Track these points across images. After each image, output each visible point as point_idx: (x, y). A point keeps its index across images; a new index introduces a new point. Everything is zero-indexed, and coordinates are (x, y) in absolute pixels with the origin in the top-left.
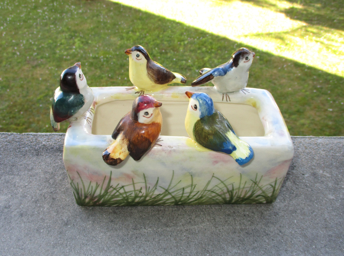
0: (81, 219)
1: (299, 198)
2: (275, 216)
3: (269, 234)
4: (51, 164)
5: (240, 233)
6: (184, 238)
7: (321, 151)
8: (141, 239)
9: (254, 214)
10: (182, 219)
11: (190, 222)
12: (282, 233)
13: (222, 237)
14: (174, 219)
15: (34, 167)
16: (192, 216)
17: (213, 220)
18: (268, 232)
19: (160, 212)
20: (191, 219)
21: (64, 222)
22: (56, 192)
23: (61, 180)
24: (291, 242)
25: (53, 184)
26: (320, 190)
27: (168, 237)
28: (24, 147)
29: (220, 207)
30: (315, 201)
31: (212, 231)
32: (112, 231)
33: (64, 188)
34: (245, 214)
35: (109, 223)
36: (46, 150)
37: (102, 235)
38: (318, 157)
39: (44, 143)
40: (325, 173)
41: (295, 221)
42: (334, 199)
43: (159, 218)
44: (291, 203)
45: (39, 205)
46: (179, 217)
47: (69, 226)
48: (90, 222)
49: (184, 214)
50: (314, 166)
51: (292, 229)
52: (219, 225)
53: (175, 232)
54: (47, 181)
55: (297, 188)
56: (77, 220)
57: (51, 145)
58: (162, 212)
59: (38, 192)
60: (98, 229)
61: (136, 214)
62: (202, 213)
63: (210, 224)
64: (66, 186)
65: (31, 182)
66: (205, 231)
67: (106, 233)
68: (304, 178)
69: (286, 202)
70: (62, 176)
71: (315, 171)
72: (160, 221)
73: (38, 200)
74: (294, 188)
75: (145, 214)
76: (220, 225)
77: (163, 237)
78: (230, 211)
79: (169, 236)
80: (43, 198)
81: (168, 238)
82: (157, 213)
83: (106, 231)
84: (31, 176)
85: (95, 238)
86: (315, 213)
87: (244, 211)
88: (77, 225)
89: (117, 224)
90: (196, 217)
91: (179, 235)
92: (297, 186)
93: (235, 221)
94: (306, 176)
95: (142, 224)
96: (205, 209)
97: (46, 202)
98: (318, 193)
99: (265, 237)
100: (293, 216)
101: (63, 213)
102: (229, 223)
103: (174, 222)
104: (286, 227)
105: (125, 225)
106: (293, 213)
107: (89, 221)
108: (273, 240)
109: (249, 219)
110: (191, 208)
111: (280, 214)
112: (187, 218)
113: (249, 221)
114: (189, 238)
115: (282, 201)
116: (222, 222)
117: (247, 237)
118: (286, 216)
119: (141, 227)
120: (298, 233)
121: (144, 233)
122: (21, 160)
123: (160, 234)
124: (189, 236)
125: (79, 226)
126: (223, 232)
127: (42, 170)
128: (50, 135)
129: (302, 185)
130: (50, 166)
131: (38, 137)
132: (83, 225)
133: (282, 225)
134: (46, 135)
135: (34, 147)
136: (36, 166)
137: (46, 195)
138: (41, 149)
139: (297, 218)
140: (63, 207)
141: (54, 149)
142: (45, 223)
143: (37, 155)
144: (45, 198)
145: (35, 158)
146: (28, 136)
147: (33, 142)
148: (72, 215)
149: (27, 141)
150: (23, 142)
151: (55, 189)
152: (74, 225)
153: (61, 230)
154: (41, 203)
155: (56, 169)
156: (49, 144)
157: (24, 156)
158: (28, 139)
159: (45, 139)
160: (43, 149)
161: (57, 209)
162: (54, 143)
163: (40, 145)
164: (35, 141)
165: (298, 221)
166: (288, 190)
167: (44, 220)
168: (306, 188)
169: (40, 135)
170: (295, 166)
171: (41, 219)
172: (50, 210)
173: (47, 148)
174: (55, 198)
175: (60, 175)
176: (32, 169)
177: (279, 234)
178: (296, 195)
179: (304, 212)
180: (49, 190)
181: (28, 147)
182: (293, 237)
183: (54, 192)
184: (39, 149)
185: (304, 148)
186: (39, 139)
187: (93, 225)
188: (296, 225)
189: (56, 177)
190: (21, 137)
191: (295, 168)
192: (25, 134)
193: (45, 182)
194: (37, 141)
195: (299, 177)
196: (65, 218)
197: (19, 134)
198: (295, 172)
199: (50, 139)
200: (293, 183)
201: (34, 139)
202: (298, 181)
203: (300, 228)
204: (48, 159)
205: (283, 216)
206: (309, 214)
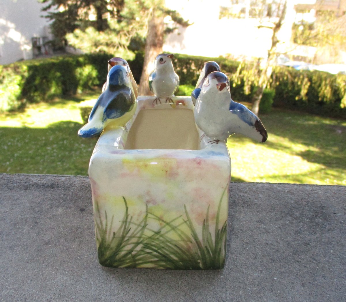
0: (65, 240)
1: (333, 232)
2: (305, 246)
3: (300, 261)
4: (39, 196)
5: (263, 259)
12: (316, 261)
13: (240, 262)
15: (20, 198)
21: (45, 242)
23: (48, 209)
24: (329, 269)
25: (38, 212)
28: (12, 184)
33: (50, 215)
34: (267, 243)
36: (37, 186)
37: (89, 255)
39: (35, 181)
41: (332, 251)
44: (324, 236)
45: (18, 227)
47: (50, 246)
51: (329, 257)
54: (32, 208)
55: (328, 224)
56: (61, 241)
57: (42, 183)
59: (20, 216)
60: (84, 249)
65: (13, 209)
67: (95, 253)
68: (337, 216)
69: (318, 234)
73: (17, 223)
74: (326, 224)
80: (25, 222)
84: (15, 204)
85: (79, 256)
88: (60, 245)
93: (255, 249)
94: (338, 214)
97: (27, 225)
99: (294, 264)
100: (328, 247)
101: (45, 234)
102: (248, 250)
104: (320, 256)
106: (328, 244)
107: (75, 242)
108: (305, 266)
109: (273, 247)
111: (312, 245)
113: (273, 249)
115: (313, 233)
116: (239, 249)
117: (272, 263)
118: (320, 247)
120: (337, 262)
122: (6, 192)
125: (62, 246)
126: (240, 257)
127: (28, 201)
128: (43, 176)
129: (336, 221)
130: (38, 197)
131: (30, 177)
132: (67, 245)
133: (315, 254)
134: (38, 176)
135: (24, 184)
136: (22, 197)
137: (28, 219)
138: (31, 186)
139: (333, 249)
140: (45, 230)
141: (45, 186)
142: (21, 242)
143: (26, 189)
144: (26, 222)
145: (22, 192)
146: (19, 176)
147: (24, 180)
148: (55, 236)
149: (17, 179)
150: (12, 180)
151: (39, 215)
152: (56, 244)
153: (40, 248)
154: (20, 226)
155: (45, 200)
156: (41, 182)
157: (11, 189)
158: (18, 178)
159: (37, 178)
160: (33, 186)
161: (38, 231)
162: (46, 181)
163: (30, 183)
164: (26, 180)
165: (335, 251)
166: (319, 225)
167: (21, 239)
168: (341, 225)
169: (32, 176)
170: (324, 207)
171: (18, 238)
172: (31, 231)
173: (38, 185)
174: (38, 222)
175: (48, 205)
176: (17, 199)
177: (313, 262)
178: (329, 230)
179: (342, 244)
180: (33, 216)
181: (17, 183)
182: (331, 265)
183: (38, 217)
184: (28, 185)
185: (332, 193)
186: (30, 179)
187: (80, 246)
188: (333, 254)
189: (43, 206)
190: (12, 176)
191: (324, 208)
192: (15, 175)
193: (29, 209)
194: (28, 180)
195: (329, 215)
196: (47, 239)
197: (9, 174)
198: (324, 211)
199: (43, 178)
200: (323, 220)
201: (25, 178)
202: (330, 219)
203: (339, 257)
204: (37, 193)
205: (316, 247)
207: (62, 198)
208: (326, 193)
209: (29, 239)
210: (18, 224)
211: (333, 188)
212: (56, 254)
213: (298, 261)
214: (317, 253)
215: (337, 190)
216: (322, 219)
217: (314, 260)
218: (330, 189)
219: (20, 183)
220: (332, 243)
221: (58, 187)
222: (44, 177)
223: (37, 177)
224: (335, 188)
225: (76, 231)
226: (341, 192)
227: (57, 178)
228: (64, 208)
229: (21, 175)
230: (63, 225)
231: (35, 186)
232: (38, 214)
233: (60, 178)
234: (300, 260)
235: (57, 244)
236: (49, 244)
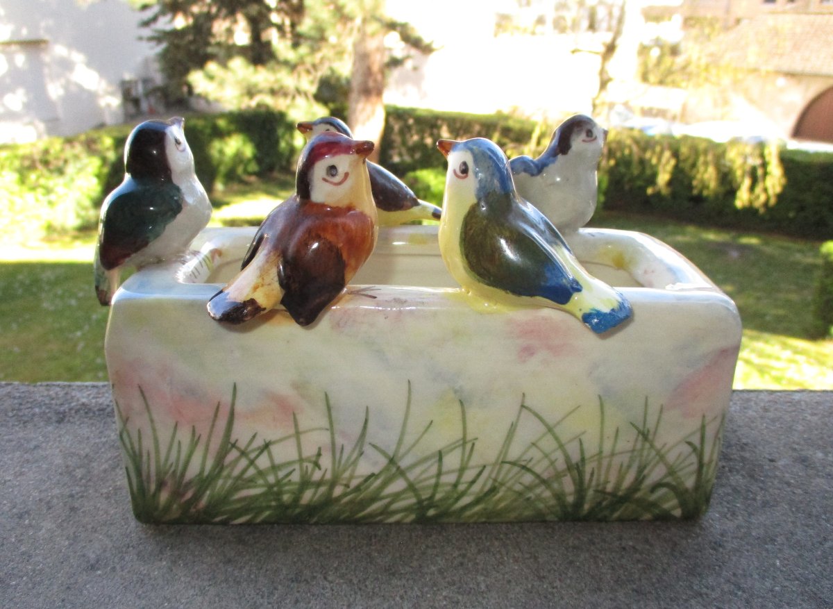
0: (139, 556)
1: (773, 510)
2: (714, 549)
3: (706, 594)
4: (88, 438)
5: (616, 591)
6: (445, 603)
7: (806, 415)
9: (651, 545)
10: (437, 556)
11: (462, 564)
12: (744, 592)
13: (562, 602)
14: (415, 557)
15: (44, 444)
16: (466, 550)
17: (532, 560)
18: (701, 588)
19: (373, 540)
20: (464, 556)
21: (88, 562)
22: (85, 494)
23: (105, 471)
25: (81, 479)
26: (827, 492)
27: (394, 600)
28: (29, 408)
29: (550, 531)
30: (823, 517)
31: (530, 586)
32: (224, 585)
33: (110, 486)
34: (623, 545)
35: (221, 565)
36: (86, 413)
37: (193, 595)
38: (803, 426)
39: (84, 400)
41: (778, 563)
43: (369, 555)
44: (754, 521)
45: (27, 522)
46: (429, 551)
47: (99, 572)
48: (165, 563)
49: (443, 546)
50: (798, 444)
51: (774, 580)
52: (549, 571)
53: (416, 588)
54: (69, 471)
55: (761, 488)
56: (127, 558)
57: (101, 404)
58: (380, 541)
59: (36, 494)
60: (182, 579)
61: (302, 545)
62: (497, 543)
63: (522, 570)
64: (114, 482)
65: (22, 474)
66: (508, 586)
67: (207, 588)
68: (775, 467)
69: (740, 518)
70: (110, 462)
71: (803, 453)
72: (371, 563)
73: (27, 512)
74: (754, 488)
75: (328, 545)
76: (552, 572)
77: (377, 600)
78: (579, 538)
79: (398, 598)
80: (45, 507)
81: (393, 602)
82: (365, 542)
83: (206, 583)
84: (28, 461)
85: (169, 601)
87: (620, 538)
88: (123, 570)
89: (241, 569)
90: (479, 552)
91: (429, 596)
92: (761, 485)
93: (596, 563)
94: (781, 463)
95: (317, 569)
96: (506, 534)
97: (51, 515)
98: (824, 498)
99: (693, 601)
100: (767, 550)
101: (91, 541)
102: (579, 567)
103: (415, 564)
104: (752, 576)
105: (267, 571)
106: (767, 544)
107: (161, 559)
109: (637, 556)
110: (465, 532)
111: (729, 546)
112: (454, 555)
113: (638, 561)
114: (458, 602)
115: (728, 516)
116: (558, 565)
117: (639, 601)
118: (748, 551)
119: (315, 574)
120: (794, 592)
121: (322, 591)
122: (13, 431)
123: (371, 593)
124: (460, 598)
125: (129, 572)
126: (561, 587)
127: (61, 451)
128: (104, 386)
129: (776, 482)
130: (86, 441)
131: (73, 389)
132: (142, 568)
133: (740, 572)
134: (93, 386)
135: (57, 407)
136: (48, 442)
137: (55, 501)
138: (73, 412)
139: (779, 555)
140: (93, 528)
141: (107, 411)
142: (30, 564)
143: (60, 421)
144: (50, 508)
145: (50, 428)
146: (48, 388)
147: (58, 399)
148: (113, 546)
149: (43, 396)
150: (30, 398)
151: (83, 488)
152: (114, 569)
153: (72, 581)
154: (34, 519)
155: (101, 449)
156: (96, 402)
157: (24, 423)
158: (46, 393)
159: (89, 393)
160: (77, 411)
161: (74, 533)
162: (109, 400)
163: (73, 404)
164: (63, 397)
165: (786, 562)
166: (739, 492)
167: (30, 556)
168: (789, 489)
169: (78, 386)
170: (746, 444)
171: (23, 554)
172: (56, 534)
173: (90, 409)
174: (77, 508)
175: (106, 461)
176: (36, 447)
177: (736, 594)
178: (765, 504)
179: (798, 541)
180: (67, 491)
181: (40, 407)
182: (780, 600)
183: (80, 494)
184: (67, 410)
185: (760, 410)
186: (73, 394)
187: (172, 570)
188: (781, 571)
189: (94, 464)
190: (31, 389)
191: (747, 448)
192: (41, 385)
193: (61, 474)
194: (69, 397)
195: (761, 466)
196: (94, 552)
197: (27, 383)
198: (747, 455)
199: (103, 393)
200: (749, 479)
201: (61, 394)
202: (761, 474)
203: (797, 579)
204: (85, 431)
205: (738, 551)
206: (813, 545)
208: (745, 408)
209: (49, 555)
210: (29, 515)
211: (760, 397)
212: (110, 597)
213: (701, 595)
214: (744, 570)
215: (769, 401)
216: (742, 475)
217: (739, 588)
218: (754, 399)
219: (49, 406)
220: (775, 540)
222: (106, 388)
223: (90, 388)
226: (779, 406)
229: (54, 385)
231: (81, 412)
232: (81, 486)
234: (705, 590)
235: (118, 567)
236: (98, 569)
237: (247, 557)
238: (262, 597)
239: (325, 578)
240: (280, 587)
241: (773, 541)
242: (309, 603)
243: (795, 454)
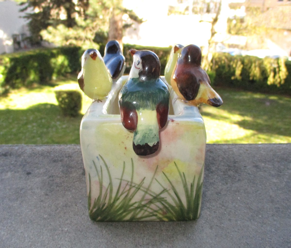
0: (9, 200)
1: (242, 182)
3: (211, 208)
7: (261, 152)
8: (70, 214)
12: (225, 207)
24: (235, 213)
26: (263, 176)
30: (259, 184)
37: (28, 212)
38: (259, 156)
40: (267, 165)
41: (239, 198)
42: (278, 182)
44: (234, 185)
50: (256, 161)
51: (236, 203)
56: (5, 201)
60: (25, 207)
68: (246, 169)
69: (229, 185)
71: (257, 164)
74: (236, 176)
83: (33, 208)
85: (19, 213)
86: (259, 192)
92: (239, 174)
94: (248, 167)
100: (236, 195)
104: (229, 202)
105: (55, 204)
106: (236, 192)
107: (17, 201)
108: (215, 212)
111: (222, 193)
115: (225, 184)
118: (229, 195)
119: (72, 204)
120: (242, 207)
129: (245, 173)
132: (10, 204)
133: (225, 201)
139: (240, 196)
165: (242, 198)
166: (230, 177)
168: (249, 176)
170: (237, 162)
177: (222, 208)
178: (239, 180)
179: (248, 191)
182: (237, 209)
185: (245, 151)
187: (21, 204)
188: (239, 201)
195: (241, 168)
198: (236, 165)
200: (235, 172)
202: (240, 171)
203: (244, 203)
205: (226, 195)
206: (253, 192)
207: (12, 164)
208: (239, 150)
213: (209, 208)
214: (226, 201)
215: (249, 147)
216: (233, 172)
217: (223, 206)
221: (10, 155)
224: (248, 146)
225: (20, 192)
226: (252, 149)
227: (11, 148)
228: (13, 172)
230: (9, 187)
233: (14, 147)
237: (49, 200)
238: (53, 211)
239: (76, 205)
240: (59, 208)
241: (239, 191)
242: (69, 213)
243: (254, 164)
